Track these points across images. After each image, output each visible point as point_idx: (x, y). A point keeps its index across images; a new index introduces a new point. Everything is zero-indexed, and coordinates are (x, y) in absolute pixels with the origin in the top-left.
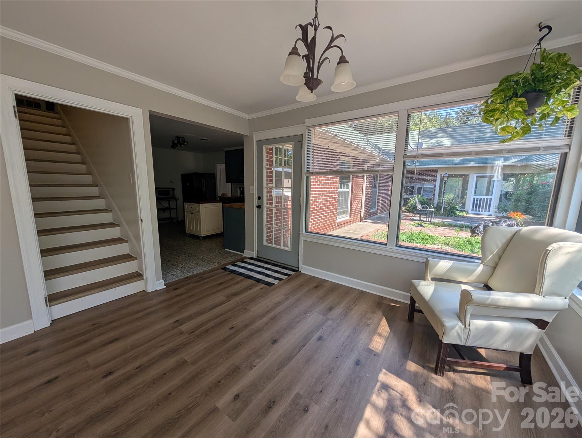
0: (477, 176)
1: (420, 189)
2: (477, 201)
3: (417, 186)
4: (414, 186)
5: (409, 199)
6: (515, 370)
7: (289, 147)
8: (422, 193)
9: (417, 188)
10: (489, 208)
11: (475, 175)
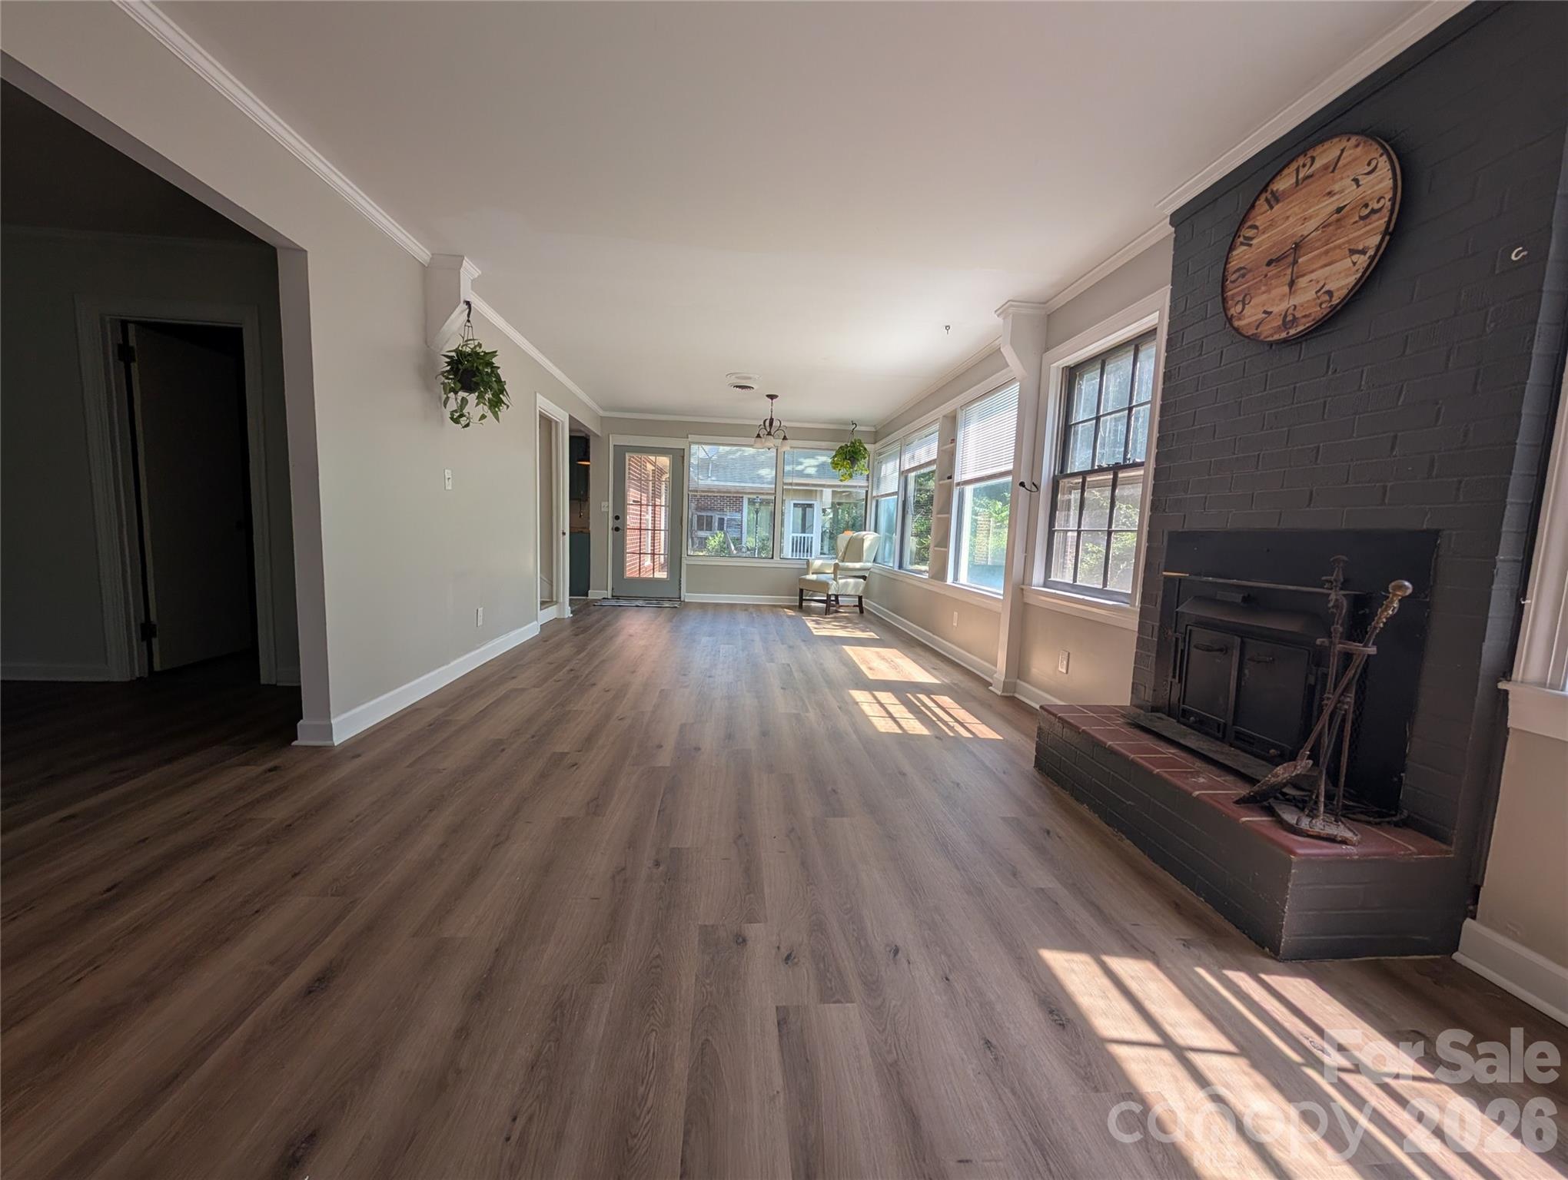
0: (794, 504)
1: (721, 521)
2: (801, 540)
3: (716, 517)
4: (712, 517)
5: (706, 538)
6: (857, 606)
7: (664, 461)
8: (725, 528)
9: (717, 519)
10: (811, 553)
11: (792, 502)
